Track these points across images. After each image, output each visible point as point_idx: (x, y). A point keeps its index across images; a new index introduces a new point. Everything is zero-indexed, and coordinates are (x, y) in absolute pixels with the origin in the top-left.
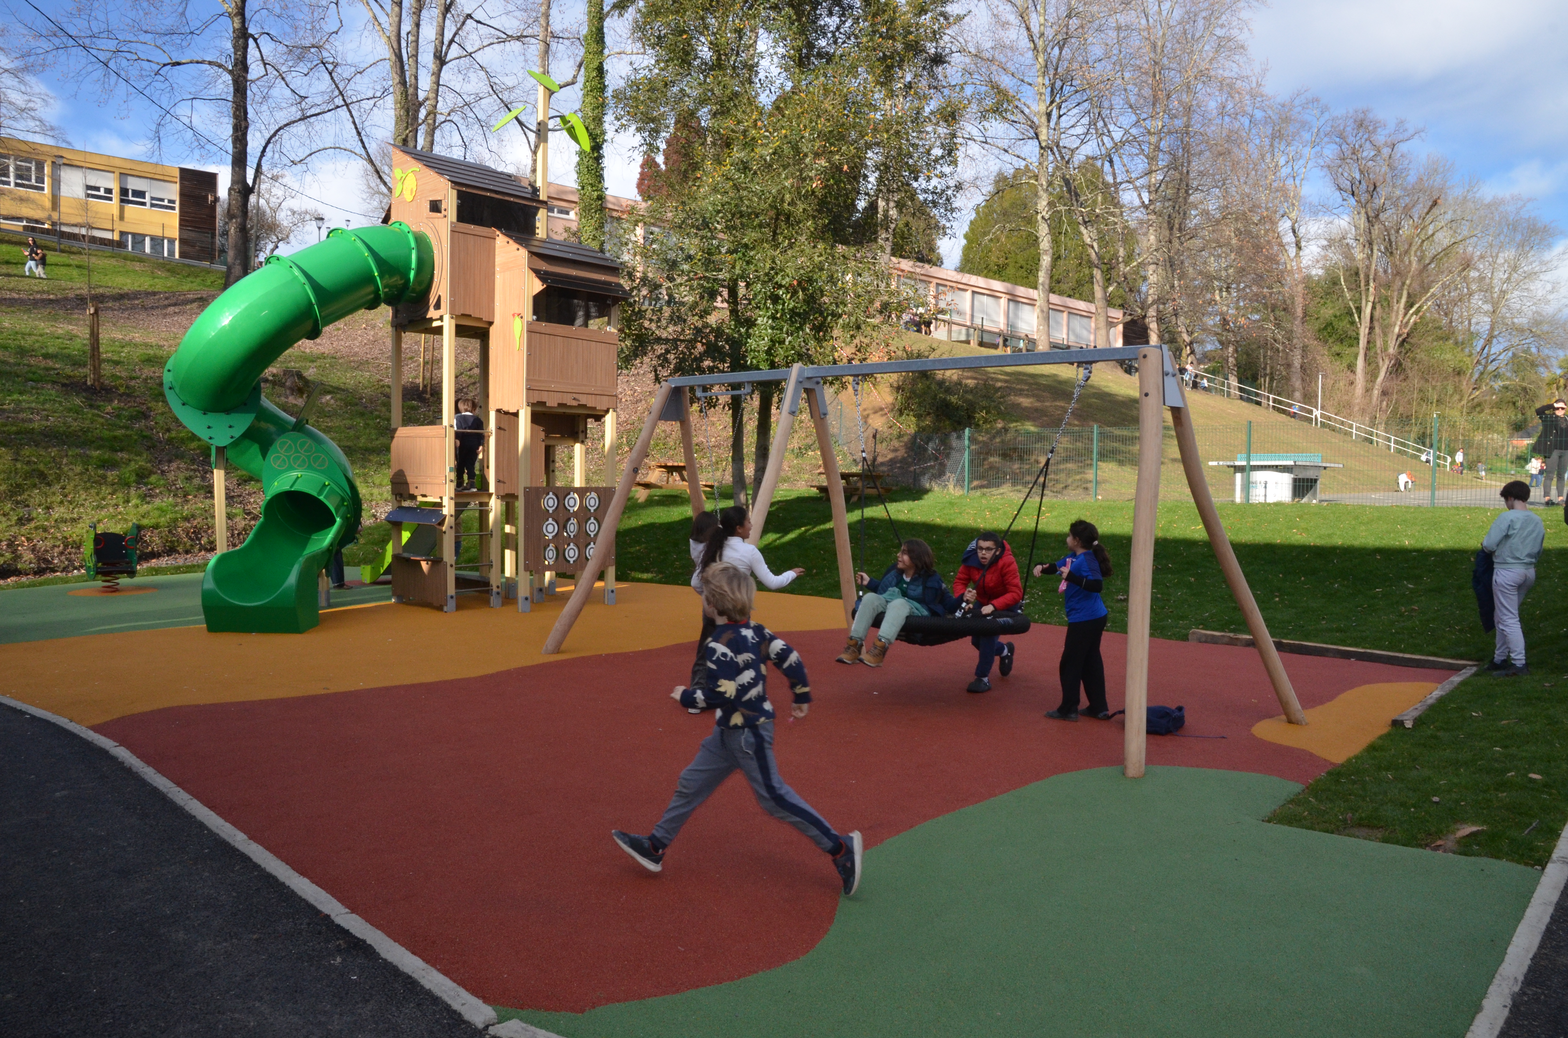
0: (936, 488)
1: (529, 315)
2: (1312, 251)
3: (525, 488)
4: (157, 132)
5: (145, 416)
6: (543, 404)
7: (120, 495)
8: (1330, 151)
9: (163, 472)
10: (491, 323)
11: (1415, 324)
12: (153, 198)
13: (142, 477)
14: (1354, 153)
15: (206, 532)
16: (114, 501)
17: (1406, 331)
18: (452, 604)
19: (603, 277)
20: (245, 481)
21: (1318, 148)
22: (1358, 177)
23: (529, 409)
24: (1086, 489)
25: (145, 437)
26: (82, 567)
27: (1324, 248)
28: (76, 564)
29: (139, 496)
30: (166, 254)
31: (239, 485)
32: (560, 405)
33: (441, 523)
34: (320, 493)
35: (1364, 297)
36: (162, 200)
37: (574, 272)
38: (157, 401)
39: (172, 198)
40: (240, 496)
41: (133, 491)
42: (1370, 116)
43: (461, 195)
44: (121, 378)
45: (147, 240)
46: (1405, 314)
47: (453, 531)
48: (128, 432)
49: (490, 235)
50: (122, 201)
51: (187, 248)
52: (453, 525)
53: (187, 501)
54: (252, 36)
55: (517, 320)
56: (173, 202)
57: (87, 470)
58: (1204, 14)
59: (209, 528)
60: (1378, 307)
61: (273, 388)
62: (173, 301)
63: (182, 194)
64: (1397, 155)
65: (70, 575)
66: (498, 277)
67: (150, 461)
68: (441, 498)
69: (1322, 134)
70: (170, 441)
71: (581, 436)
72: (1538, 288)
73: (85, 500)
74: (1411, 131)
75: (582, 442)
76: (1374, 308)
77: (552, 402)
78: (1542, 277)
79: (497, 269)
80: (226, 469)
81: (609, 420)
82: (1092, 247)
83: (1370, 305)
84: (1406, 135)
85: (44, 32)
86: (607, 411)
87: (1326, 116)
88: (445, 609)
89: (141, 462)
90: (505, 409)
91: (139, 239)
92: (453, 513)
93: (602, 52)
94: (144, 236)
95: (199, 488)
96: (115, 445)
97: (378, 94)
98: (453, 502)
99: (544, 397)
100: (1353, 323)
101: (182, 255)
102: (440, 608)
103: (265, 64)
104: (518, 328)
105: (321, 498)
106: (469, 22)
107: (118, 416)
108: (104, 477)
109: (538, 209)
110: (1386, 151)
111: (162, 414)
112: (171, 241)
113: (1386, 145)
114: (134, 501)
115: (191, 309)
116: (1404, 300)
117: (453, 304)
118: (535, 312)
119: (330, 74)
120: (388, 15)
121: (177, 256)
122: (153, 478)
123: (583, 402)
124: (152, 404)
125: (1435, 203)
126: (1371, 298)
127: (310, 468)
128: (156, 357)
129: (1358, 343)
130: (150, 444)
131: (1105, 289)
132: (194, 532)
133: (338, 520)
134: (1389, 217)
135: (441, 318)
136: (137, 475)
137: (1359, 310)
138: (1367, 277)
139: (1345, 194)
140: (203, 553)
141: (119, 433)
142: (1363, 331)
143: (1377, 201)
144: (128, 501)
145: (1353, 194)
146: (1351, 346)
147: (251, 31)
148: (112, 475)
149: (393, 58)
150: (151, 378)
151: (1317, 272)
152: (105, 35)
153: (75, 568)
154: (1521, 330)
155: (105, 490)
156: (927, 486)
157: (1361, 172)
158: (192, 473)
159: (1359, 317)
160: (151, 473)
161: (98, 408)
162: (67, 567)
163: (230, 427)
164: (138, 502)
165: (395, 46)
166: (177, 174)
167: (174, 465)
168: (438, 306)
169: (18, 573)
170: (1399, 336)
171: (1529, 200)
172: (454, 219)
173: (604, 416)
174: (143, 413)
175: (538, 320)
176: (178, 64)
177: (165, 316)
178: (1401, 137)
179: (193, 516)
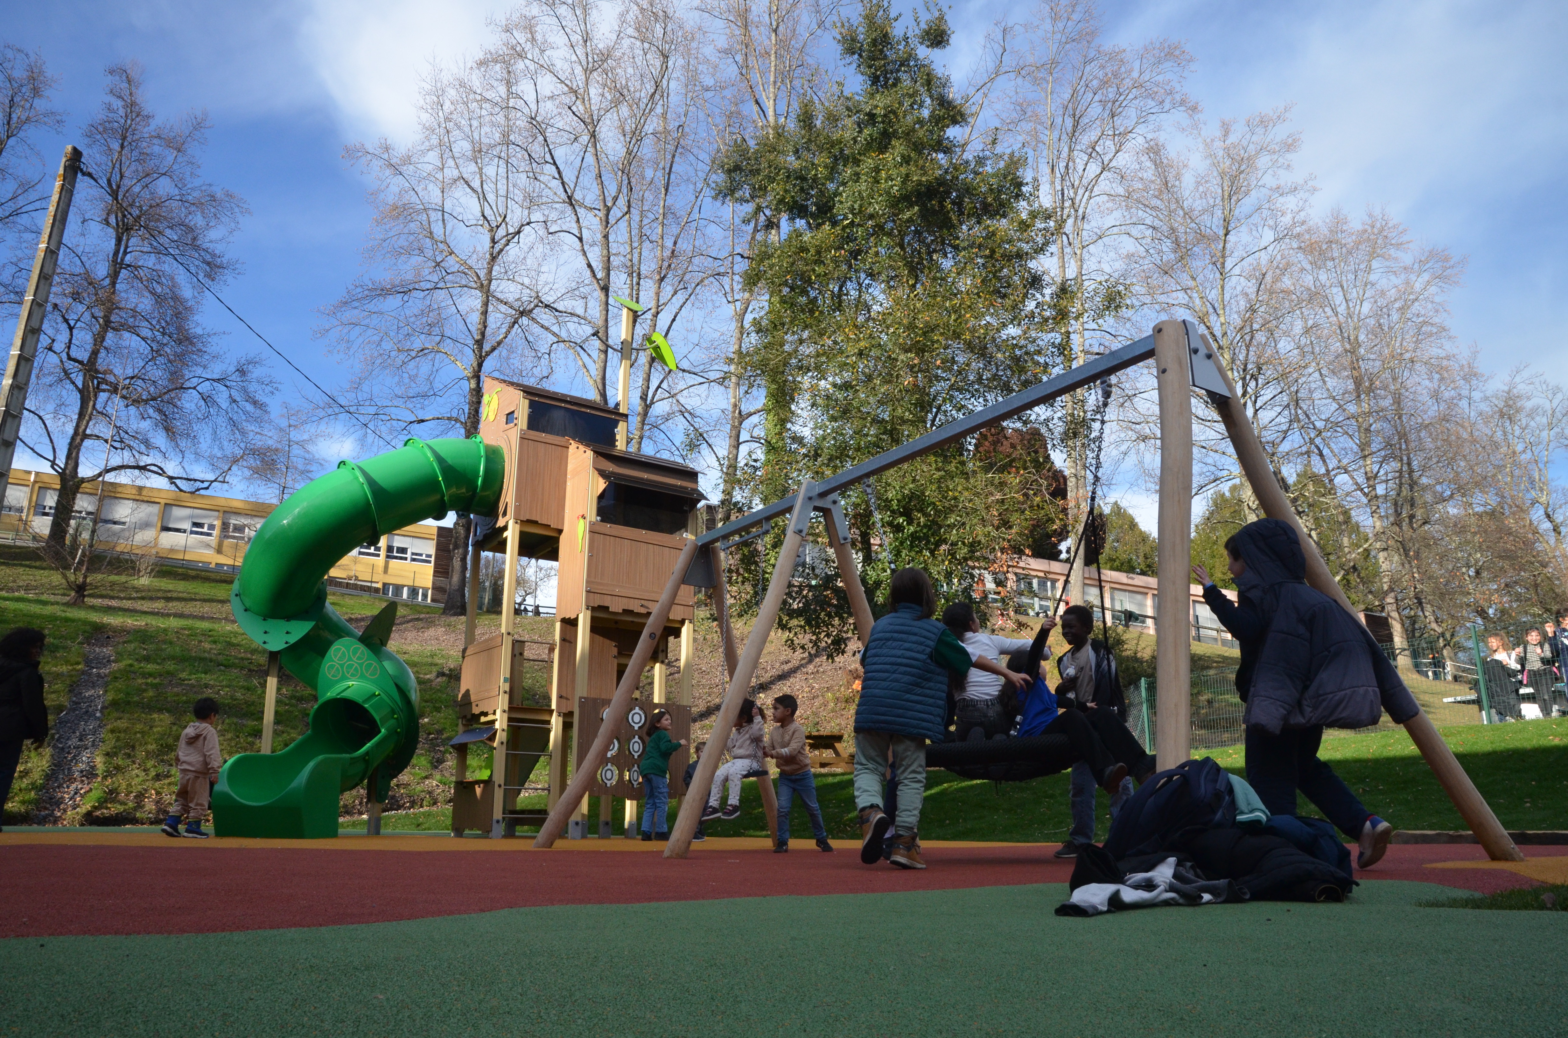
1: (592, 515)
3: (580, 698)
6: (605, 609)
10: (560, 531)
12: (413, 554)
18: (497, 829)
19: (679, 483)
23: (589, 613)
30: (420, 600)
32: (627, 612)
33: (492, 738)
36: (421, 555)
37: (645, 476)
39: (429, 553)
43: (532, 404)
45: (405, 590)
47: (504, 748)
49: (562, 444)
50: (388, 557)
51: (439, 595)
52: (505, 741)
55: (582, 521)
56: (430, 556)
58: (1397, 305)
63: (438, 550)
66: (568, 483)
68: (495, 712)
75: (662, 662)
77: (616, 606)
79: (569, 476)
80: (279, 677)
81: (685, 634)
85: (321, 404)
86: (682, 622)
90: (568, 616)
91: (398, 588)
92: (505, 727)
94: (404, 586)
98: (506, 716)
99: (606, 602)
101: (432, 600)
102: (487, 831)
104: (583, 528)
105: (367, 706)
109: (618, 421)
112: (425, 590)
117: (518, 509)
118: (598, 513)
121: (429, 601)
127: (364, 678)
133: (383, 730)
135: (507, 527)
152: (367, 403)
163: (287, 633)
166: (435, 532)
168: (505, 512)
169: (134, 821)
172: (525, 427)
173: (679, 630)
175: (599, 520)
176: (423, 421)
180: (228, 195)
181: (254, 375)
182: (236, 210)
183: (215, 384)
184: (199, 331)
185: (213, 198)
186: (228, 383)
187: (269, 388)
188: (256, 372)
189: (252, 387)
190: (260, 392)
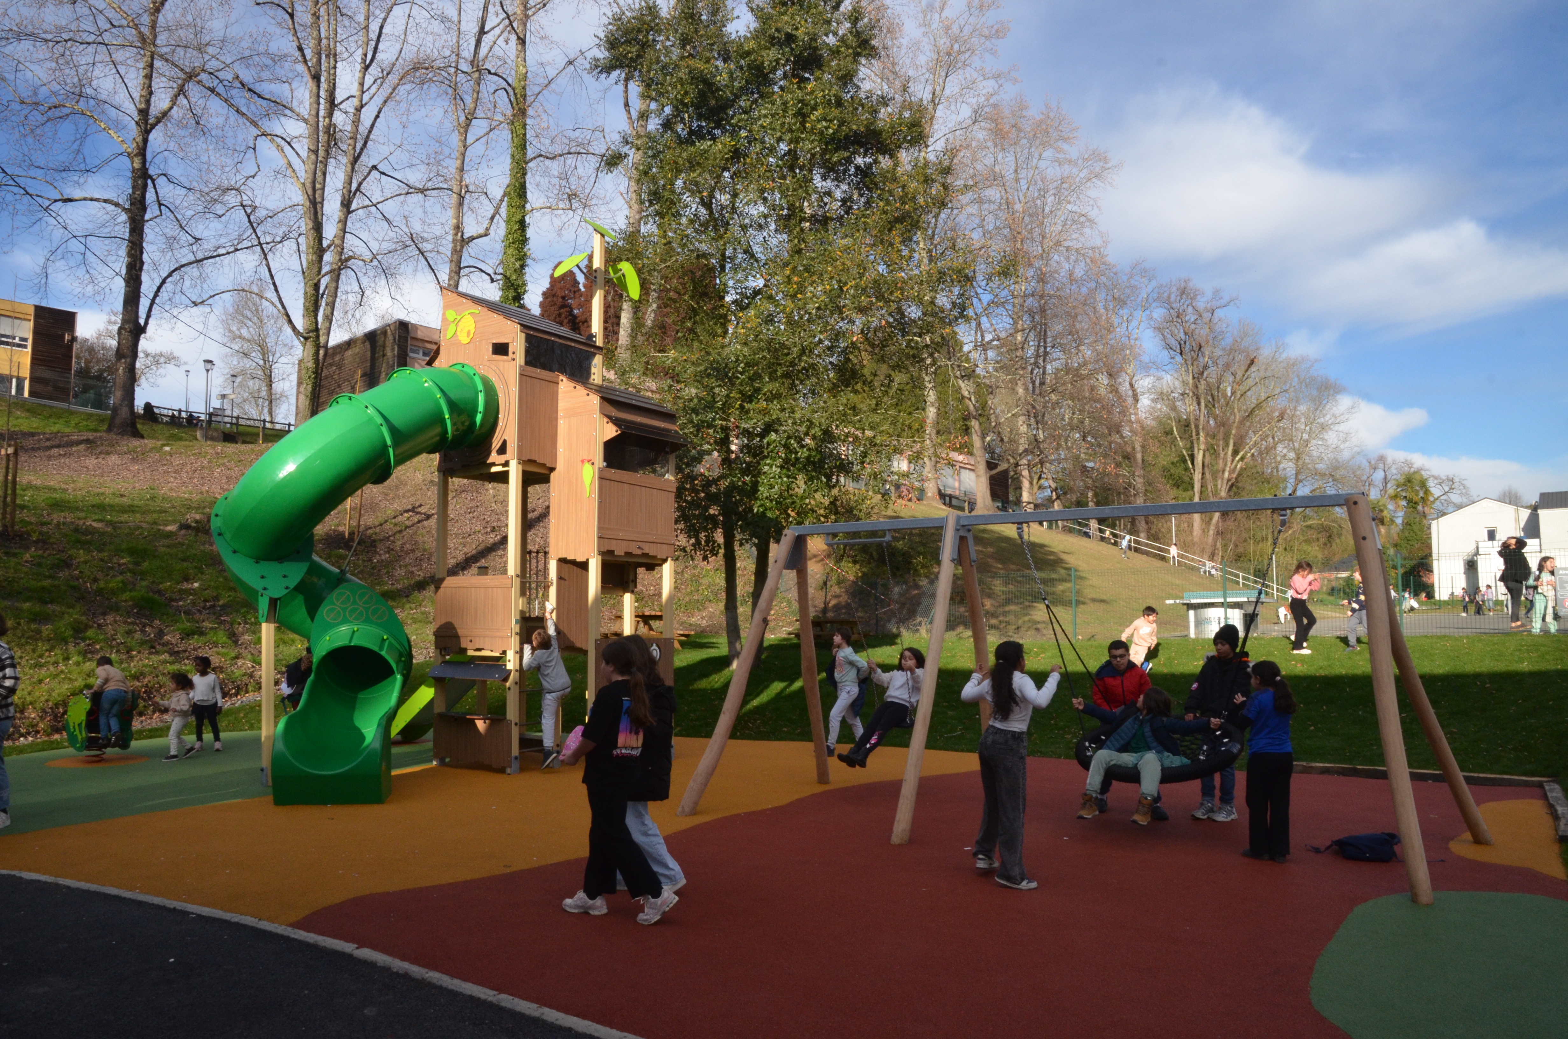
0: (905, 633)
1: (600, 462)
2: (1145, 402)
3: (596, 640)
4: (45, 267)
5: (66, 564)
6: (613, 552)
7: (58, 651)
8: (1159, 313)
9: (100, 626)
10: (552, 469)
11: (1241, 469)
13: (79, 631)
14: (1178, 317)
15: (158, 691)
16: (53, 659)
17: (1234, 476)
18: (516, 765)
19: (662, 425)
20: (188, 635)
21: (1147, 312)
22: (1183, 337)
23: (600, 558)
24: (1037, 629)
25: (73, 588)
26: (29, 733)
27: (1153, 401)
28: (23, 731)
29: (80, 653)
30: (13, 392)
31: (182, 639)
33: (506, 679)
34: (381, 648)
35: (1196, 445)
36: (14, 338)
37: (639, 419)
38: (78, 549)
39: (25, 336)
40: (185, 651)
41: (71, 648)
42: (1191, 284)
43: (529, 338)
44: (31, 523)
46: (1233, 461)
47: (517, 687)
48: (56, 582)
51: (40, 388)
52: (522, 682)
53: (132, 657)
54: (150, 177)
55: (587, 466)
56: (25, 340)
57: (19, 624)
59: (161, 687)
60: (1207, 454)
61: (196, 535)
62: (57, 442)
63: (36, 332)
64: (1216, 319)
65: (17, 743)
67: (84, 614)
68: (504, 652)
69: (1150, 300)
70: (99, 592)
71: (631, 585)
72: (1331, 437)
73: (21, 658)
74: (1226, 299)
75: (632, 592)
76: (1204, 456)
78: (1337, 427)
79: (561, 414)
81: (667, 569)
82: (970, 399)
83: (1201, 452)
84: (1223, 302)
86: (665, 561)
87: (1154, 283)
88: (509, 771)
89: (75, 615)
90: (570, 557)
93: (524, 207)
95: (142, 643)
96: (44, 596)
97: (278, 239)
99: (615, 546)
100: (1187, 469)
101: (31, 393)
102: (502, 771)
103: (160, 205)
104: (589, 475)
105: (383, 653)
106: (375, 173)
107: (39, 565)
108: (39, 632)
109: (594, 355)
110: (1207, 316)
111: (86, 562)
112: (21, 380)
113: (1206, 309)
114: (75, 658)
115: (78, 451)
116: (1231, 448)
117: (520, 449)
118: (606, 459)
119: (249, 216)
120: (303, 162)
121: (26, 394)
122: (90, 633)
123: (646, 551)
124: (73, 552)
125: (1252, 362)
126: (1202, 447)
127: (367, 621)
128: (63, 501)
129: (1193, 487)
130: (81, 596)
131: (983, 437)
132: (145, 692)
134: (1212, 374)
135: (506, 464)
136: (74, 629)
137: (1192, 457)
138: (1197, 427)
139: (1172, 352)
140: (157, 714)
141: (47, 583)
142: (1197, 477)
143: (1201, 359)
144: (67, 659)
145: (1181, 354)
146: (1186, 490)
147: (151, 172)
148: (46, 629)
149: (308, 204)
150: (64, 524)
151: (1150, 423)
153: (22, 735)
154: (1323, 475)
155: (42, 646)
156: (894, 630)
157: (1186, 334)
158: (131, 627)
159: (1193, 463)
160: (87, 627)
161: (15, 555)
162: (13, 734)
163: (285, 576)
164: (80, 659)
165: (310, 192)
166: (32, 311)
167: (109, 619)
168: (502, 450)
170: (1229, 480)
171: (1316, 361)
172: (523, 363)
173: (661, 565)
174: (64, 561)
175: (608, 466)
176: (70, 200)
177: (49, 458)
178: (1218, 304)
179: (142, 674)
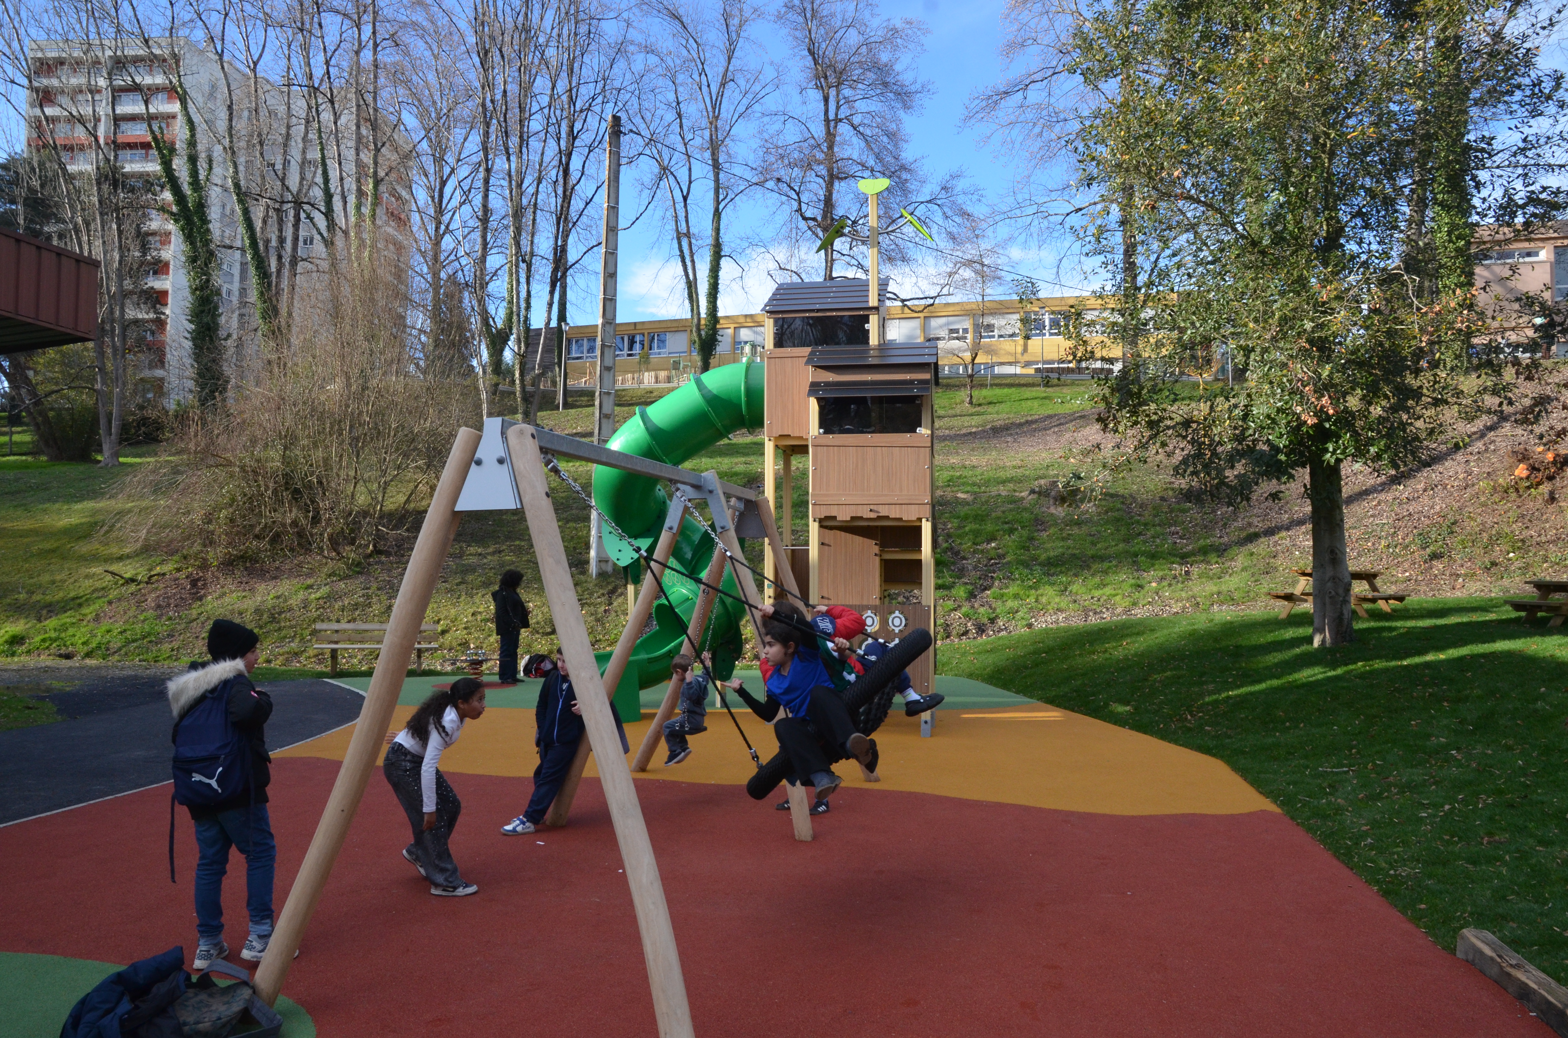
1: (815, 430)
6: (833, 518)
23: (816, 524)
32: (856, 519)
43: (777, 322)
86: (920, 520)
99: (833, 511)
109: (868, 316)
117: (769, 427)
118: (822, 426)
123: (883, 514)
172: (771, 347)
175: (825, 433)
180: (908, 23)
181: (959, 189)
182: (919, 33)
183: (929, 205)
184: (911, 159)
185: (895, 30)
186: (939, 202)
187: (975, 197)
188: (961, 185)
189: (960, 200)
190: (968, 203)
